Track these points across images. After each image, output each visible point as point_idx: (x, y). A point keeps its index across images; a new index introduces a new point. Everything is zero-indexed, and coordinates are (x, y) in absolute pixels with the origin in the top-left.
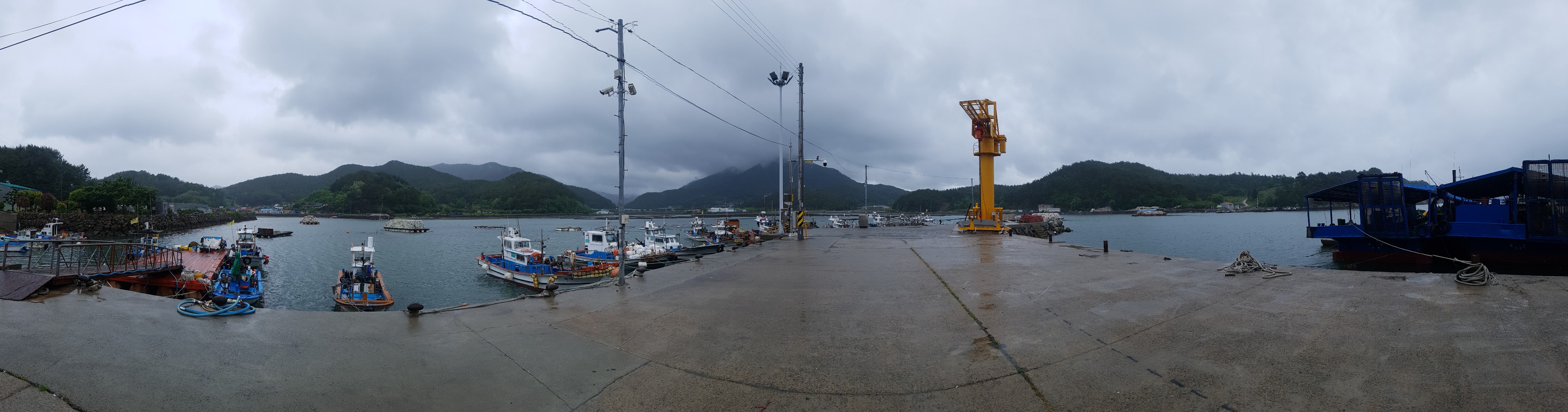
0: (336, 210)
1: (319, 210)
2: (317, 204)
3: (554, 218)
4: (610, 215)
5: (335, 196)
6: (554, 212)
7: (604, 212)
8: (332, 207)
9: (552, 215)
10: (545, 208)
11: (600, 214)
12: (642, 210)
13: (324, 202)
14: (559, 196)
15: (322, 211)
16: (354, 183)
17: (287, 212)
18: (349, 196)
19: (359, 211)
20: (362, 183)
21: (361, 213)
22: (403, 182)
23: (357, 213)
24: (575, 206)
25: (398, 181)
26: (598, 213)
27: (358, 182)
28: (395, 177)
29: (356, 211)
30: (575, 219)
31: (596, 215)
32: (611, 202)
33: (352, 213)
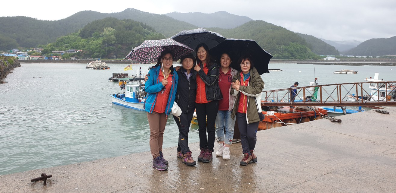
0: (93, 55)
1: (73, 55)
2: (70, 50)
3: (291, 63)
4: (337, 61)
5: (88, 42)
6: (288, 57)
7: (330, 58)
8: (88, 53)
9: (286, 60)
10: (280, 54)
11: (327, 61)
12: (368, 57)
13: (76, 47)
14: (291, 43)
15: (77, 56)
16: (105, 29)
17: (36, 58)
18: (104, 42)
19: (115, 56)
20: (113, 30)
21: (117, 58)
22: (150, 29)
23: (113, 58)
24: (305, 52)
25: (145, 28)
26: (325, 59)
27: (109, 28)
28: (142, 24)
29: (112, 56)
30: (314, 64)
31: (324, 61)
32: (334, 48)
33: (109, 58)
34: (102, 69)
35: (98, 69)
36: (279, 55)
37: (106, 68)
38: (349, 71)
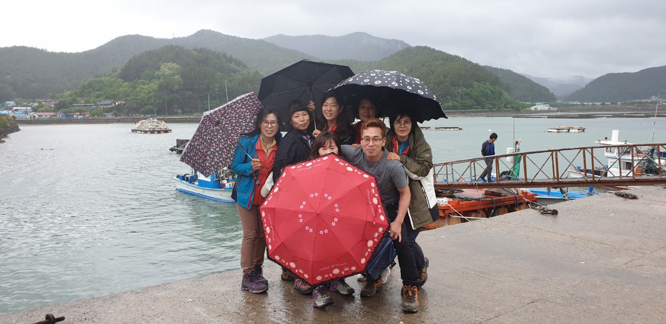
0: (143, 109)
1: (109, 110)
2: (104, 102)
3: (476, 116)
4: (552, 112)
5: (134, 87)
6: (471, 107)
7: (540, 107)
8: (134, 105)
9: (467, 112)
10: (456, 101)
11: (536, 111)
12: (603, 104)
13: (115, 97)
14: (476, 83)
15: (116, 112)
16: (162, 66)
17: (46, 115)
18: (161, 87)
19: (180, 111)
20: (175, 66)
21: (183, 113)
22: (239, 63)
23: (176, 114)
24: (499, 98)
25: (231, 63)
26: (533, 108)
27: (169, 64)
28: (225, 56)
29: (175, 110)
30: (514, 117)
31: (531, 112)
32: (548, 90)
33: (170, 114)
34: (159, 132)
35: (152, 132)
36: (456, 104)
37: (166, 131)
38: (573, 128)
